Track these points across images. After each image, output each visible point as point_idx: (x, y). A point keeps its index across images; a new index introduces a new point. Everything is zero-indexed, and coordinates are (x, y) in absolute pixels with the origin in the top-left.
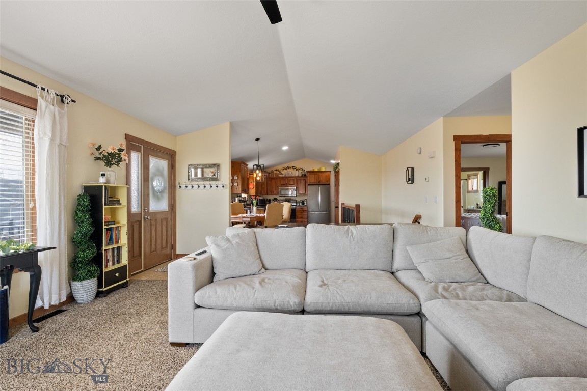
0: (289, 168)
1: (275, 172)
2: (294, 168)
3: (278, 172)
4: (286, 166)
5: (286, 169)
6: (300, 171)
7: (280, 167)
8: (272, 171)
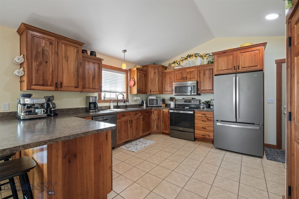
0: (190, 56)
1: (173, 65)
2: (196, 55)
3: (177, 65)
4: (185, 55)
5: (186, 59)
6: (205, 58)
7: (178, 58)
8: (170, 65)
